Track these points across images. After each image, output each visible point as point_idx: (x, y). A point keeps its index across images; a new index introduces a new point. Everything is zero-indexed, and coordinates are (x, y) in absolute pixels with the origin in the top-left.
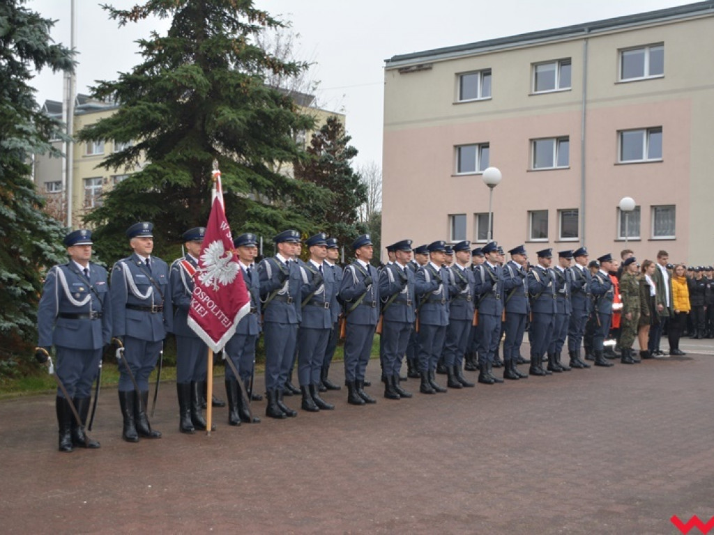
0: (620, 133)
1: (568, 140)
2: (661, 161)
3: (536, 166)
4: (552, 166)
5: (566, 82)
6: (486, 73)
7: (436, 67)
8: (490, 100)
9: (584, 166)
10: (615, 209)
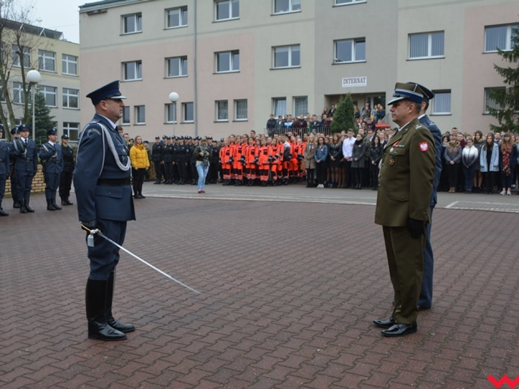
0: (217, 54)
1: (186, 59)
2: (239, 72)
3: (170, 75)
4: (178, 74)
5: (185, 22)
6: (139, 15)
7: (109, 11)
8: (141, 32)
9: (196, 75)
10: (214, 102)
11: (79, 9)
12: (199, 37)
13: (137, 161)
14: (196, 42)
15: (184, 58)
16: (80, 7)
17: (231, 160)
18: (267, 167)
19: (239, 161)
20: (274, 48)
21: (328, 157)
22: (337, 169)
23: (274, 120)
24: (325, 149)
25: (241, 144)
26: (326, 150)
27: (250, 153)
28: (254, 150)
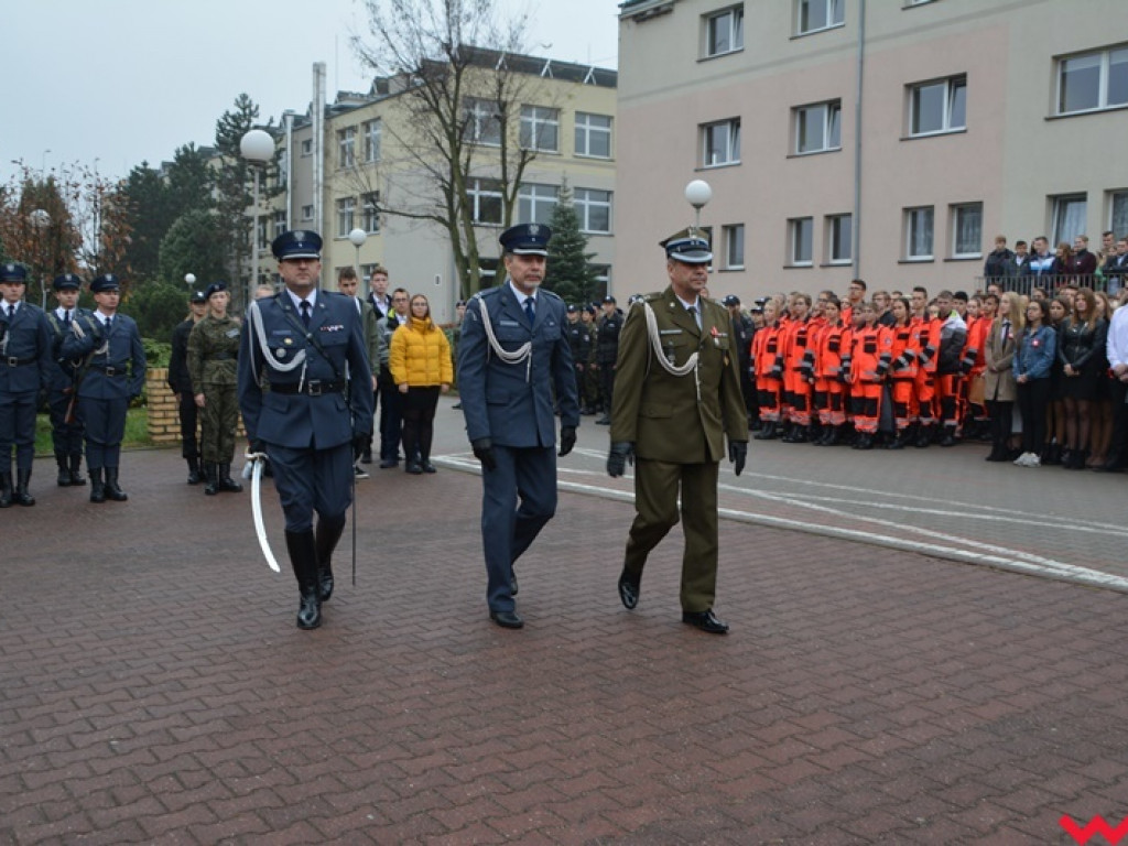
0: (914, 88)
1: (840, 107)
2: (966, 131)
3: (804, 147)
4: (821, 147)
5: (839, 14)
6: (739, 10)
8: (742, 50)
9: (859, 146)
10: (899, 213)
11: (619, 11)
12: (869, 49)
13: (407, 367)
14: (862, 62)
15: (834, 105)
16: (620, 6)
17: (778, 368)
18: (874, 392)
19: (797, 369)
20: (1060, 60)
21: (1057, 366)
22: (1083, 406)
23: (1007, 254)
24: (1046, 337)
25: (806, 321)
26: (1051, 343)
27: (826, 345)
28: (839, 337)
